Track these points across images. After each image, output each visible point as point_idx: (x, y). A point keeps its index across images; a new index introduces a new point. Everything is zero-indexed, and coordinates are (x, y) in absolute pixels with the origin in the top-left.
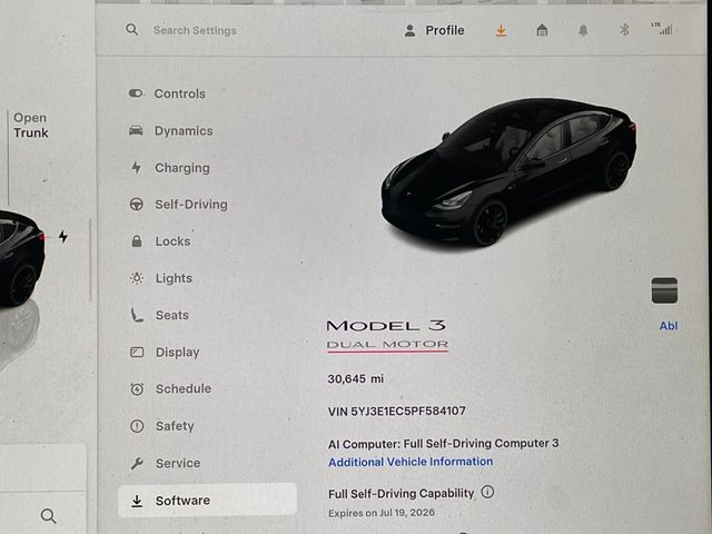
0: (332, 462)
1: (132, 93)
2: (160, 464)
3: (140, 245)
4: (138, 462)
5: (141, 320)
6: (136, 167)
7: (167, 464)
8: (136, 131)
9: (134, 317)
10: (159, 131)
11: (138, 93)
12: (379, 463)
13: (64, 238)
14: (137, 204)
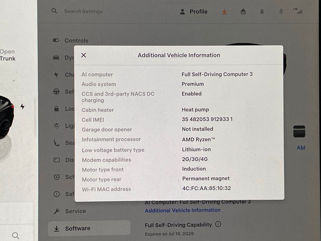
0: (147, 211)
1: (54, 40)
2: (67, 211)
3: (58, 110)
4: (57, 211)
5: (59, 145)
6: (56, 75)
7: (70, 212)
8: (56, 58)
9: (55, 144)
10: (67, 58)
11: (57, 40)
12: (168, 211)
13: (23, 107)
14: (56, 92)
